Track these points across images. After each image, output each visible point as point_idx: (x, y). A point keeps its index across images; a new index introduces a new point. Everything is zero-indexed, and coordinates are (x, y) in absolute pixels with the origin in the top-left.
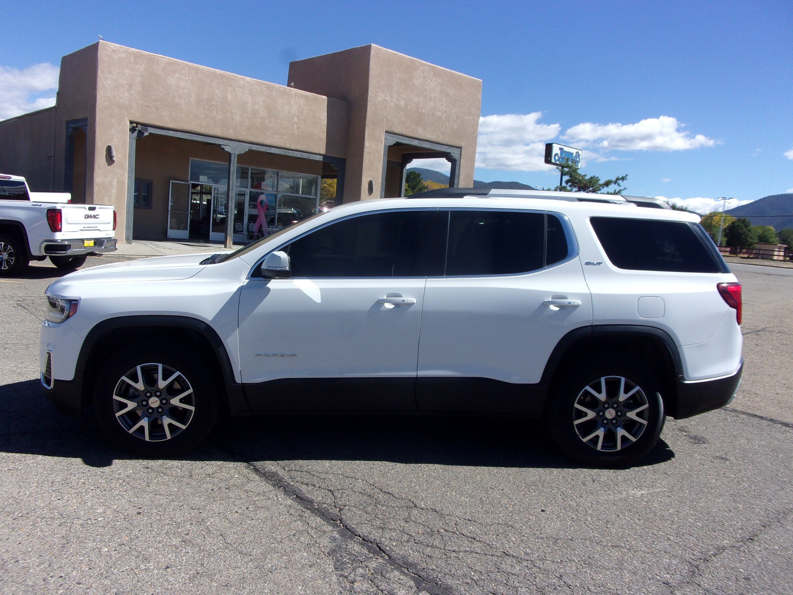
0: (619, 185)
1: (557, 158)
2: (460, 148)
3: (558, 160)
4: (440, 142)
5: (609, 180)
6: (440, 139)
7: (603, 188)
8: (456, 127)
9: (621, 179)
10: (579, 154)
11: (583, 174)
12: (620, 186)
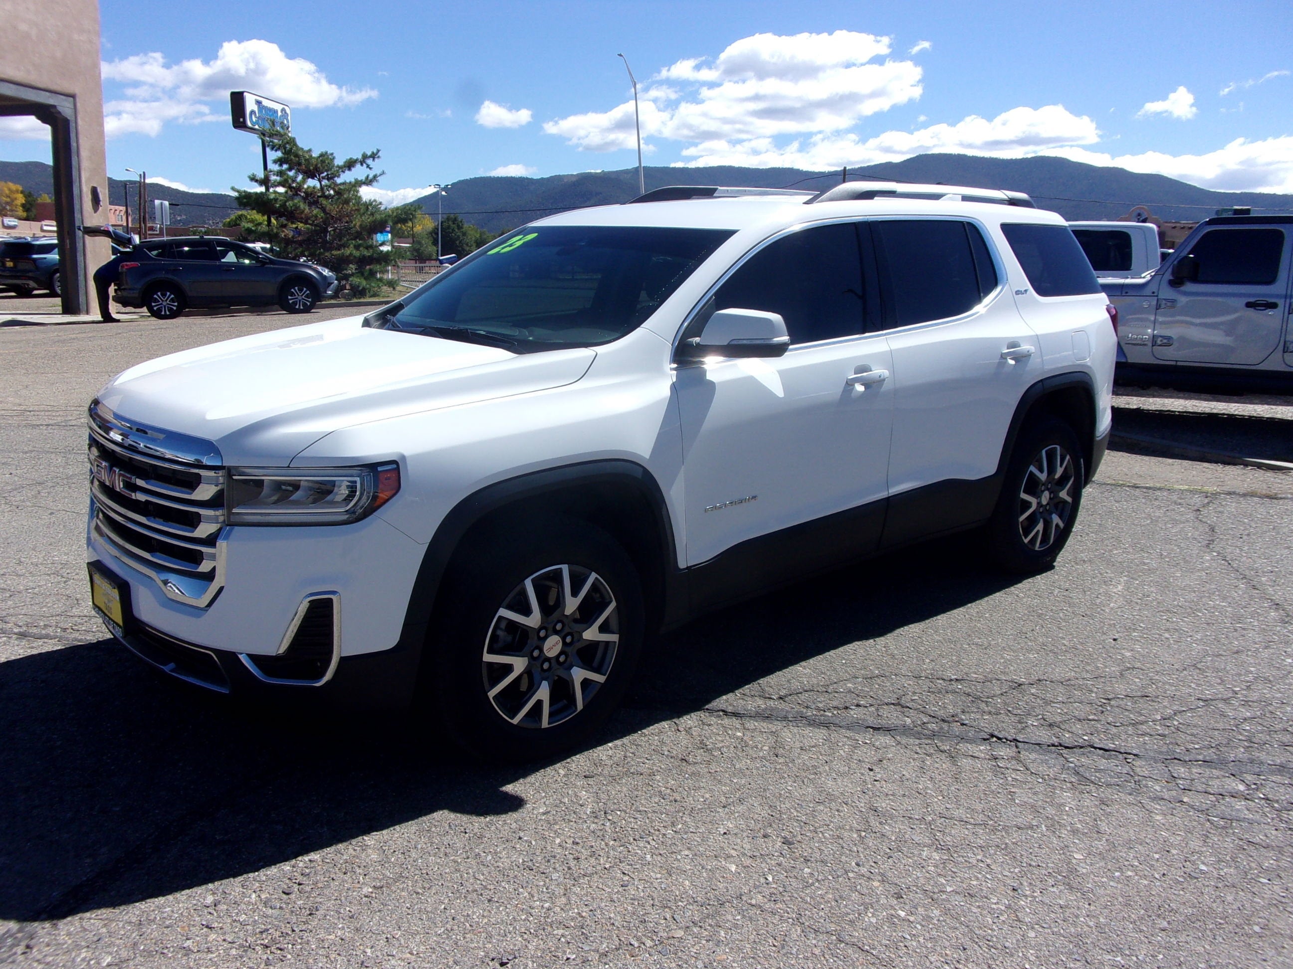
0: (368, 166)
1: (254, 119)
2: (73, 96)
3: (257, 123)
4: (33, 83)
5: (351, 159)
6: (32, 78)
7: (344, 172)
8: (59, 54)
9: (370, 157)
10: (286, 113)
11: (306, 149)
12: (370, 169)
